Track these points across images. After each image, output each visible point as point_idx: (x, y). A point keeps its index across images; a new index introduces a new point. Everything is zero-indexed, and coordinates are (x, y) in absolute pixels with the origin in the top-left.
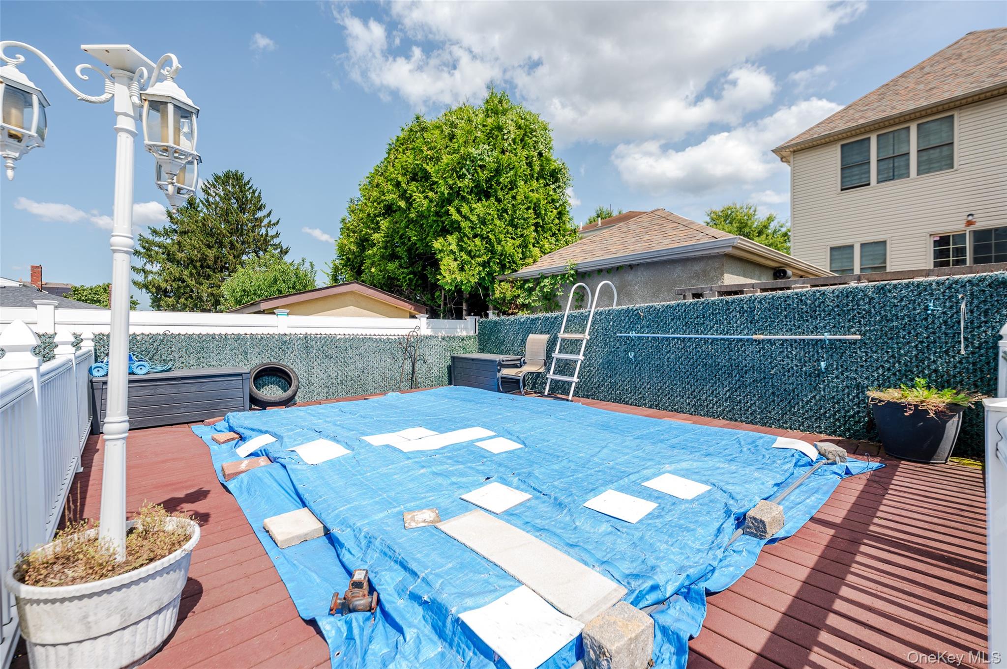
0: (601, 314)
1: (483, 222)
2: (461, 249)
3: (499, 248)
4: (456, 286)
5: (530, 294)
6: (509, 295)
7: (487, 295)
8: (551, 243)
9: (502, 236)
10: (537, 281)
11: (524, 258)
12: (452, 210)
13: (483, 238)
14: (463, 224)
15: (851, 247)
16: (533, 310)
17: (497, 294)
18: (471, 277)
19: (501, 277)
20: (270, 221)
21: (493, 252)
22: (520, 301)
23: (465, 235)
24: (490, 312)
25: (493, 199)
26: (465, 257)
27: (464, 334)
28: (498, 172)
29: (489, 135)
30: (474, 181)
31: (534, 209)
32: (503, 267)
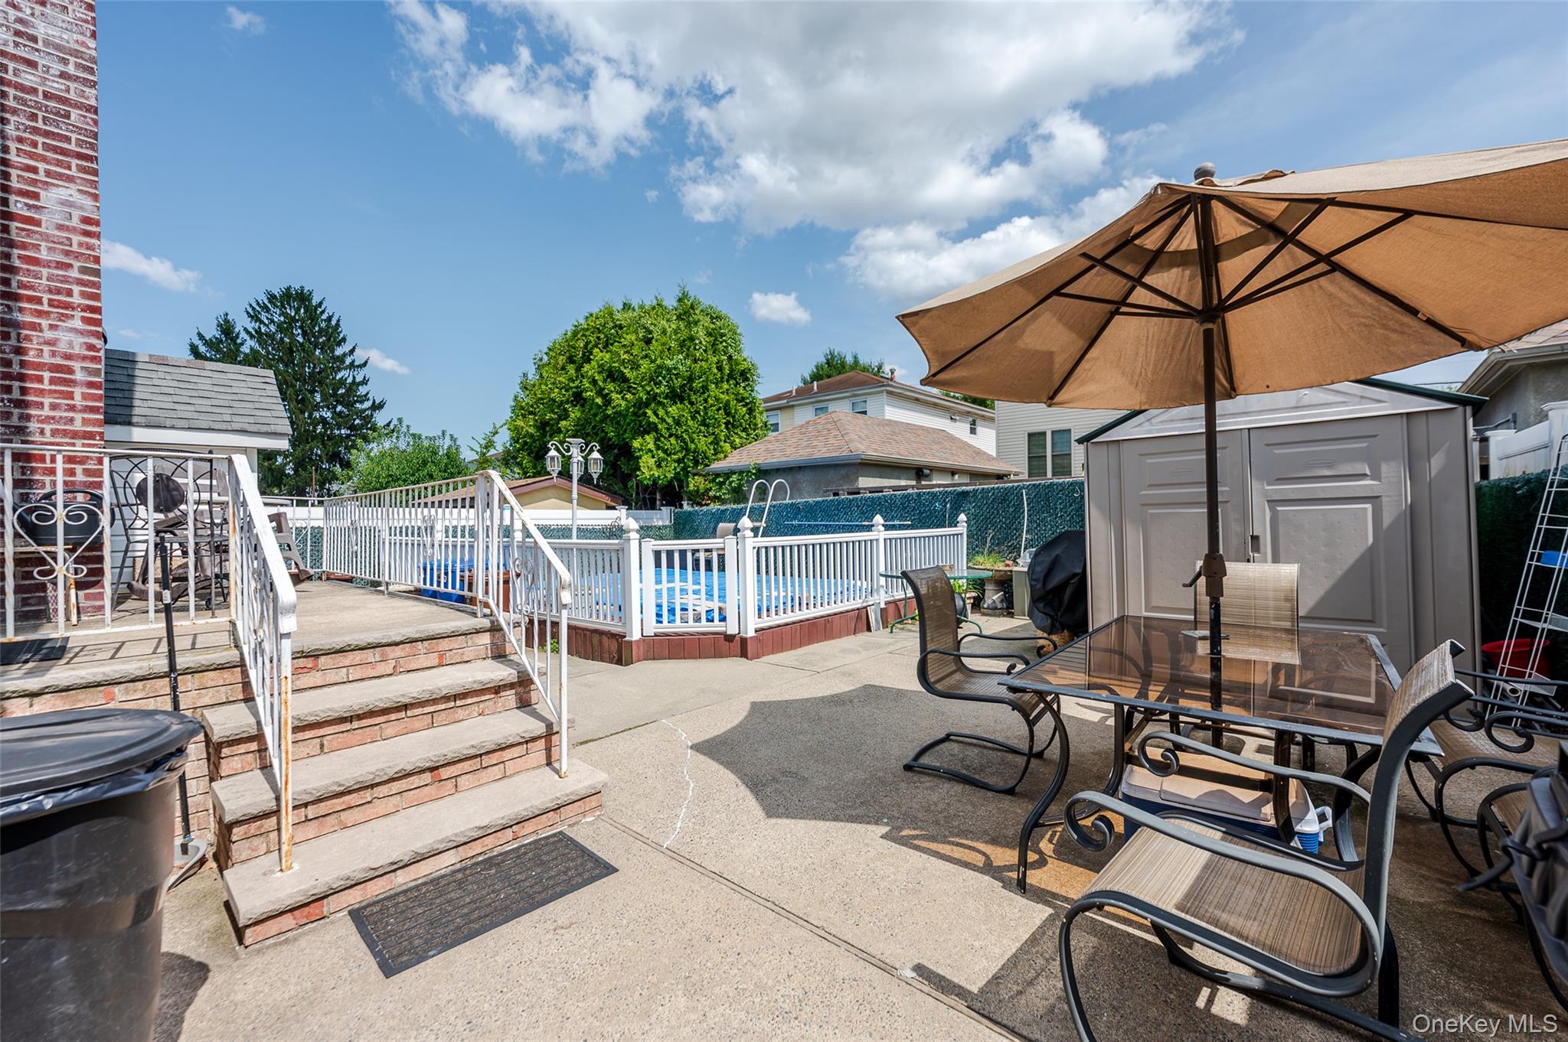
0: (774, 506)
1: (678, 423)
2: (658, 448)
3: (693, 446)
4: (654, 481)
5: (720, 489)
6: (702, 487)
7: (681, 487)
8: (741, 438)
9: (695, 436)
10: (728, 475)
11: (715, 454)
12: (649, 412)
13: (677, 437)
14: (660, 426)
15: (1044, 433)
16: (723, 502)
17: (691, 487)
18: (669, 472)
19: (695, 471)
20: (353, 361)
21: (687, 450)
22: (711, 494)
23: (662, 435)
24: (685, 503)
25: (686, 402)
26: (662, 455)
27: (660, 523)
28: (691, 379)
29: (682, 344)
30: (669, 388)
31: (725, 410)
32: (696, 463)
